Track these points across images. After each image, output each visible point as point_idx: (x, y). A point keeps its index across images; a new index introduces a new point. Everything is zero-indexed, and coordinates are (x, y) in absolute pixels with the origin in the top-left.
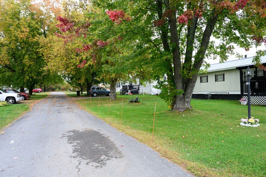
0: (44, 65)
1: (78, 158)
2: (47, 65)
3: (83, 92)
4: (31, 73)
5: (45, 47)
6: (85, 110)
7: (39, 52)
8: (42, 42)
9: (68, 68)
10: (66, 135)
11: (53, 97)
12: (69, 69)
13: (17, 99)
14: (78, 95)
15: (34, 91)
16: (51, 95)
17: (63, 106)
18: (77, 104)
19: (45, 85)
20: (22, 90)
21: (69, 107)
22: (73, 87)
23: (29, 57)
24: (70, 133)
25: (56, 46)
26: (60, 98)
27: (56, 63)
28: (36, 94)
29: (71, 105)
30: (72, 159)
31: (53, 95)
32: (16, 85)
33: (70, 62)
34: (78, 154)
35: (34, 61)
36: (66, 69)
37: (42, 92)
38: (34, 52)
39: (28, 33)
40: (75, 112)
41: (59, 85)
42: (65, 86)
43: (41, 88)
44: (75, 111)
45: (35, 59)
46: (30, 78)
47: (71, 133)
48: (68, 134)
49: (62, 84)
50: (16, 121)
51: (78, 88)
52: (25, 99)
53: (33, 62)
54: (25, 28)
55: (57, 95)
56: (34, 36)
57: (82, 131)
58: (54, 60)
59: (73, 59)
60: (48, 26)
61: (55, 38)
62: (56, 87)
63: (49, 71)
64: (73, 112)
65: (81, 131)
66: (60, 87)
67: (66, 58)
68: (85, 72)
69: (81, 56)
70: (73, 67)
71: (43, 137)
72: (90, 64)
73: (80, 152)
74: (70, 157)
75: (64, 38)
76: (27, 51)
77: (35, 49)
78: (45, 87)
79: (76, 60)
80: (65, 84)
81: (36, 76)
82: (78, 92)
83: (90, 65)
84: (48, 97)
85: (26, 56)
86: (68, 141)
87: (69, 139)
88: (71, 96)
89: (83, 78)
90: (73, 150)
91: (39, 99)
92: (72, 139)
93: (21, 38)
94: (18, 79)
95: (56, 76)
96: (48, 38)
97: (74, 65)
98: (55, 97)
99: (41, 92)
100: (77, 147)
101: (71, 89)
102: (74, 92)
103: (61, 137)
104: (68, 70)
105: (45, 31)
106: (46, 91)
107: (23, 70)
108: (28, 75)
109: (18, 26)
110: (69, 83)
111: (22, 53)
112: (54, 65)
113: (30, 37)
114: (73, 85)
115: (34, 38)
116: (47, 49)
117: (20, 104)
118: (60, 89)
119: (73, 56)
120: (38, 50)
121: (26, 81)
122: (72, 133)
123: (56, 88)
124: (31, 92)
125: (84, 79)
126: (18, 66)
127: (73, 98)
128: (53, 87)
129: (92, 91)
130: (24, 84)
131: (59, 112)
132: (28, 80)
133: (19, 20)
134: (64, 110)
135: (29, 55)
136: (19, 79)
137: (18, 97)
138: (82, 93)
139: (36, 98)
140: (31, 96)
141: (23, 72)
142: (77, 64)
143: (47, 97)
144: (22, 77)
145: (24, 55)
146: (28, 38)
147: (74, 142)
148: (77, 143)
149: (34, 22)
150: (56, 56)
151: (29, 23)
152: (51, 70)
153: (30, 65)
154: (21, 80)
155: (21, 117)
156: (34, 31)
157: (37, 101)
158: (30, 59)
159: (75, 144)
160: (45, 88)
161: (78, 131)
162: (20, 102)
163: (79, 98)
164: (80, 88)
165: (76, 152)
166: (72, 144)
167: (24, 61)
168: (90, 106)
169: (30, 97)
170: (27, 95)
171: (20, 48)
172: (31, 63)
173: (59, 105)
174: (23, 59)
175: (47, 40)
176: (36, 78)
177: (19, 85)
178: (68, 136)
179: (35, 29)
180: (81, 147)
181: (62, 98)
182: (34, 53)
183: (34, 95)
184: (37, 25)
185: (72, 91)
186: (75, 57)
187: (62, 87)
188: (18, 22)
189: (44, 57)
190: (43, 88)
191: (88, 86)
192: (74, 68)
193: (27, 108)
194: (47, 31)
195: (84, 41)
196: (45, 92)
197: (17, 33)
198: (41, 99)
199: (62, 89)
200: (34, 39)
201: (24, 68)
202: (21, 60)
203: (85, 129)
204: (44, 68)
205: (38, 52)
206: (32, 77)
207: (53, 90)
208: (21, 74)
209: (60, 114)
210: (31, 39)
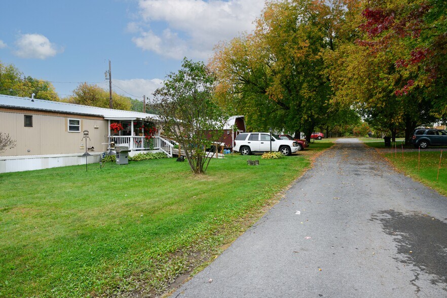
0: (330, 95)
1: (411, 265)
2: (334, 94)
3: (397, 140)
4: (311, 110)
5: (332, 65)
6: (405, 175)
7: (324, 75)
8: (328, 59)
9: (371, 96)
10: (378, 218)
11: (343, 147)
12: (374, 99)
13: (293, 149)
14: (388, 144)
15: (313, 136)
16: (337, 144)
17: (362, 164)
18: (388, 161)
19: (328, 128)
20: (297, 137)
21: (373, 166)
22: (377, 129)
23: (309, 85)
24: (385, 214)
25: (351, 62)
26: (354, 149)
27: (350, 91)
28: (316, 141)
29: (377, 162)
30: (399, 265)
31: (341, 144)
32: (290, 128)
33: (376, 85)
34: (409, 258)
35: (315, 91)
36: (368, 99)
37: (324, 138)
38: (315, 77)
39: (307, 49)
40: (387, 177)
41: (349, 127)
42: (360, 129)
43: (321, 132)
44: (385, 174)
45: (316, 87)
46: (308, 117)
47: (387, 215)
48: (381, 216)
49: (356, 124)
50: (297, 183)
51: (385, 131)
52: (302, 149)
53: (314, 93)
54: (304, 41)
55: (348, 144)
56: (315, 51)
57: (407, 214)
58: (346, 86)
59: (381, 80)
60: (337, 30)
61: (351, 47)
62: (346, 129)
63: (337, 104)
64: (382, 176)
65: (405, 214)
66: (351, 130)
67: (369, 79)
68: (404, 101)
69: (399, 72)
70: (381, 95)
71: (339, 213)
72: (418, 85)
73: (411, 254)
74: (394, 259)
75: (373, 45)
76: (305, 77)
77: (317, 72)
78: (327, 129)
79: (388, 81)
80: (361, 124)
81: (317, 114)
82: (387, 139)
83: (418, 88)
84: (334, 148)
85: (305, 85)
86: (384, 229)
87: (384, 226)
88: (373, 146)
89: (400, 114)
90: (396, 247)
91: (321, 150)
92: (391, 226)
93: (298, 58)
94: (293, 119)
95: (346, 112)
96: (337, 50)
97: (384, 90)
98: (345, 147)
99: (322, 138)
100: (404, 244)
101: (373, 134)
102: (378, 139)
103: (370, 220)
104: (371, 100)
105: (331, 40)
106: (329, 136)
107: (299, 105)
108: (306, 113)
109: (295, 41)
110: (370, 123)
111: (298, 81)
112: (347, 95)
113: (311, 54)
114: (377, 126)
115: (317, 55)
116: (335, 68)
117: (297, 156)
118: (352, 134)
119: (382, 74)
120: (321, 73)
121: (303, 122)
122: (389, 216)
123: (345, 132)
124: (308, 138)
125: (402, 116)
126: (293, 100)
127: (377, 149)
128: (341, 130)
129: (417, 138)
130: (300, 127)
131: (356, 174)
132: (306, 121)
133: (295, 32)
134: (365, 170)
135: (308, 82)
136: (295, 120)
137: (294, 146)
138: (394, 140)
139: (317, 147)
140: (310, 145)
141: (299, 109)
142: (390, 88)
143: (332, 147)
144: (298, 116)
145: (301, 84)
146: (307, 56)
147: (397, 233)
148: (402, 235)
149: (316, 29)
150: (350, 79)
151: (310, 33)
152: (341, 103)
153: (310, 97)
154: (297, 120)
155: (301, 177)
156: (315, 43)
157: (319, 153)
158: (311, 87)
159: (400, 237)
160: (327, 132)
161: (400, 214)
162: (296, 153)
163: (390, 151)
164: (390, 131)
165: (404, 253)
166: (394, 237)
167: (302, 92)
168: (416, 167)
169: (308, 146)
170: (304, 143)
171: (295, 73)
172: (310, 95)
173: (353, 161)
174: (300, 89)
175: (336, 53)
176: (318, 117)
177: (295, 129)
178: (382, 219)
179: (318, 39)
180: (413, 245)
181: (357, 149)
182: (315, 79)
183: (313, 143)
184: (320, 33)
185: (374, 136)
186: (386, 75)
187: (355, 129)
188: (295, 34)
189: (330, 83)
190: (325, 131)
191: (409, 127)
192: (383, 97)
193: (308, 163)
194: (335, 38)
195: (411, 43)
196: (327, 139)
197: (292, 52)
198: (325, 150)
199: (356, 133)
200: (317, 57)
201: (300, 103)
202: (298, 92)
203: (414, 211)
204: (331, 101)
205: (320, 75)
206: (311, 116)
207: (341, 135)
208: (296, 113)
209: (360, 177)
210: (311, 56)
